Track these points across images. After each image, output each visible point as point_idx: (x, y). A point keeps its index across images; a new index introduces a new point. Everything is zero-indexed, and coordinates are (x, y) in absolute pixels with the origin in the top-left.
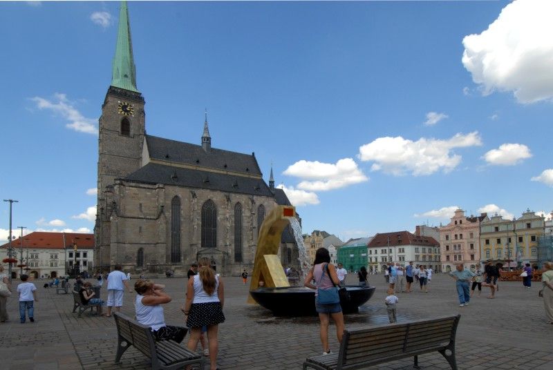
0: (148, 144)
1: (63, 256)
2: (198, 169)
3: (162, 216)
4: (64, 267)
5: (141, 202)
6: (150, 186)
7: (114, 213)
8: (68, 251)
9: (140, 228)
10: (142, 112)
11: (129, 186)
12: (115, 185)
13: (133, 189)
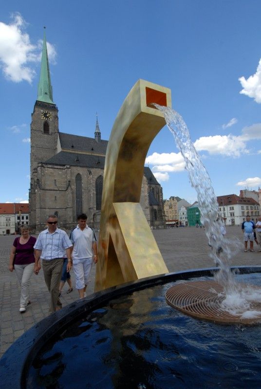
0: (60, 139)
1: (13, 219)
2: (93, 154)
3: (69, 188)
4: (14, 226)
5: (56, 179)
6: (61, 167)
7: (38, 187)
8: (17, 215)
9: (56, 197)
10: (56, 117)
11: (48, 168)
12: (39, 166)
13: (51, 169)
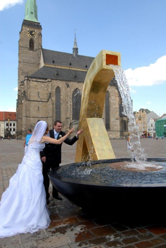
0: (43, 54)
1: (3, 125)
2: (71, 69)
3: (50, 99)
4: (4, 132)
5: (39, 91)
6: (44, 81)
7: (24, 98)
8: (6, 122)
9: (38, 107)
10: (40, 35)
11: (33, 81)
12: (25, 80)
13: (35, 82)
